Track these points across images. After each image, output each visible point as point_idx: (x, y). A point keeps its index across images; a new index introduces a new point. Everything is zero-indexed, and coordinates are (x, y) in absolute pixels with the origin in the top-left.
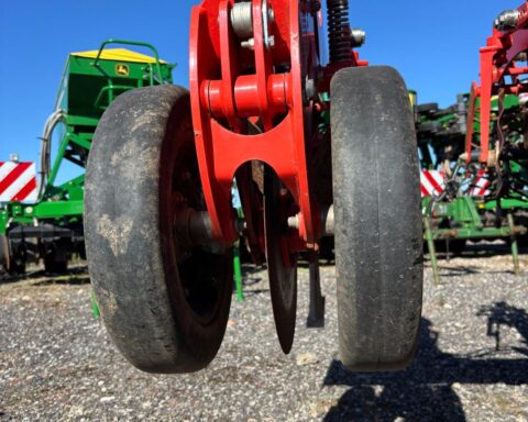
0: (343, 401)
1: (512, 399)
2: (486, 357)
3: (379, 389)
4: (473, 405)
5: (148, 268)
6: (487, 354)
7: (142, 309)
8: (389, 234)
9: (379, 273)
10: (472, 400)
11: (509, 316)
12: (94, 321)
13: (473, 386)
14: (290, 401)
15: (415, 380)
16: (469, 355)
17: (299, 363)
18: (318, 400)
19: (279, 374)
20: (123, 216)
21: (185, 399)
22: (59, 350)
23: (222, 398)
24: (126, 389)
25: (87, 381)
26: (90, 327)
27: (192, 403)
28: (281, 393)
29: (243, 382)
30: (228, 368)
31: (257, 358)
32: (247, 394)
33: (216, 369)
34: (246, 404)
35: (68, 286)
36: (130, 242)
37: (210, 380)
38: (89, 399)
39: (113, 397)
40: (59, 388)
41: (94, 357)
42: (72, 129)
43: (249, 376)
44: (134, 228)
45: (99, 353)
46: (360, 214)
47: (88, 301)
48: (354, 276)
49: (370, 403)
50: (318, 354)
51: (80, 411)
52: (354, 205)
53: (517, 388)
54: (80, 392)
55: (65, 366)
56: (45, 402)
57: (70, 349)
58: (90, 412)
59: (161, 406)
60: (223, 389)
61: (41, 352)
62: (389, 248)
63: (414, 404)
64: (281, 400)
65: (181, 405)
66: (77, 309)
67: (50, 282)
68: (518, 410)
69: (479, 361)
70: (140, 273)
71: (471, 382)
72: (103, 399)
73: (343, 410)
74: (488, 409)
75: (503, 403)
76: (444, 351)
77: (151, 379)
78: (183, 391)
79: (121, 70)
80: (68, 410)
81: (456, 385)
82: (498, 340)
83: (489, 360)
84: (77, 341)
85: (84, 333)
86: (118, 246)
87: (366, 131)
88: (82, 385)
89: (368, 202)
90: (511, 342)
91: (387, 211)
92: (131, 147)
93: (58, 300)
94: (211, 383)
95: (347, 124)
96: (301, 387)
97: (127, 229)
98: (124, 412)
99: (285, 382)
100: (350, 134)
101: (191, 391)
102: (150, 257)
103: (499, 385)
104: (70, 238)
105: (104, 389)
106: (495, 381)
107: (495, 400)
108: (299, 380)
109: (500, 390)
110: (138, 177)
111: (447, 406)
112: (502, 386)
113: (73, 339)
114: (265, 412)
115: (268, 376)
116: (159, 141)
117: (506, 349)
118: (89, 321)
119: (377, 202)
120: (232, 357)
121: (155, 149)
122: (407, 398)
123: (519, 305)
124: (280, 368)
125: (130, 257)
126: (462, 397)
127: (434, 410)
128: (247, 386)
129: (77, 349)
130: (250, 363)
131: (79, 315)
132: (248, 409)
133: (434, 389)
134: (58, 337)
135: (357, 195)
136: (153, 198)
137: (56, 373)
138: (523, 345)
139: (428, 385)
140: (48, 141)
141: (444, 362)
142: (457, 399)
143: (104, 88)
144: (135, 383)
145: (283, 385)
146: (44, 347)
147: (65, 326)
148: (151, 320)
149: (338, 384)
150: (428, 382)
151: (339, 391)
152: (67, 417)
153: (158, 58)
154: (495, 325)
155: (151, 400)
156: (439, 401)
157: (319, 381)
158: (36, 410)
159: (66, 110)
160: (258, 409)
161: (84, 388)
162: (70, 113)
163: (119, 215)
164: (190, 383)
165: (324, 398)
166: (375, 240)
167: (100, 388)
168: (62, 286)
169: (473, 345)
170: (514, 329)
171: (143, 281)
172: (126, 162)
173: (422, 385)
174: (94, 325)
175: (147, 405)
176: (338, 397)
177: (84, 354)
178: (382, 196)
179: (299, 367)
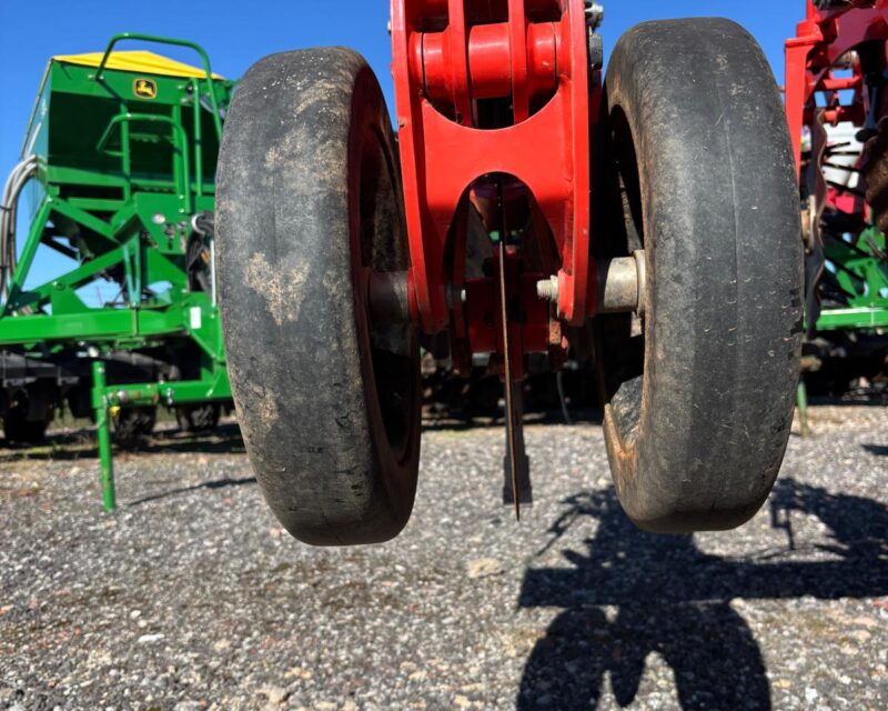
0: (555, 630)
1: (830, 620)
2: (775, 560)
3: (611, 612)
4: (768, 630)
5: (335, 346)
6: (776, 555)
7: (321, 418)
8: (755, 281)
9: (733, 349)
10: (766, 622)
11: (803, 498)
12: (107, 518)
13: (764, 603)
14: (467, 632)
15: (669, 597)
16: (748, 557)
17: (473, 574)
18: (513, 630)
19: (441, 592)
20: (292, 255)
21: (287, 636)
22: (51, 564)
23: (350, 631)
24: (181, 623)
25: (109, 612)
26: (101, 526)
27: (300, 640)
28: (449, 620)
29: (382, 607)
30: (352, 585)
31: (399, 568)
32: (392, 624)
33: (332, 587)
34: (394, 640)
35: (50, 463)
36: (304, 302)
37: (325, 605)
38: (117, 639)
39: (160, 636)
40: (61, 624)
41: (115, 574)
42: (57, 191)
43: (389, 597)
44: (311, 275)
45: (123, 567)
46: (705, 247)
47: (90, 487)
48: (692, 353)
49: (602, 633)
50: (501, 559)
51: (106, 659)
52: (695, 232)
53: (833, 604)
54: (99, 629)
55: (67, 589)
56: (41, 646)
57: (70, 562)
58: (123, 660)
59: (247, 647)
60: (349, 617)
61: (19, 567)
62: (752, 304)
63: (673, 632)
64: (450, 631)
65: (281, 644)
66: (73, 500)
67: (18, 457)
68: (841, 636)
69: (767, 565)
70: (321, 355)
71: (761, 597)
72: (143, 639)
73: (557, 644)
74: (793, 636)
75: (816, 625)
76: (708, 551)
77: (222, 606)
78: (282, 623)
79: (143, 88)
80: (85, 657)
81: (738, 603)
82: (791, 534)
83: (783, 565)
84: (81, 548)
85: (92, 537)
86: (284, 307)
87: (709, 111)
88: (103, 618)
89: (719, 227)
90: (811, 536)
91: (750, 242)
92: (298, 139)
93: (35, 485)
94: (328, 609)
95: (675, 99)
96: (482, 611)
97: (299, 278)
98: (186, 658)
99: (453, 605)
100: (681, 115)
101: (295, 622)
102: (338, 326)
103: (806, 600)
104: (54, 380)
105: (142, 623)
106: (798, 593)
107: (803, 621)
108: (476, 601)
109: (808, 607)
110: (316, 189)
111: (727, 633)
112: (810, 602)
113: (73, 546)
114: (427, 651)
115: (422, 596)
116: (344, 130)
117: (805, 548)
118: (97, 517)
119: (734, 227)
120: (356, 568)
121: (340, 144)
122: (660, 623)
123: (816, 482)
124: (439, 582)
125: (303, 326)
126: (749, 618)
127: (707, 639)
128: (390, 613)
129: (83, 563)
130: (390, 577)
131: (76, 508)
132: (398, 648)
133: (703, 609)
134: (46, 544)
135: (700, 216)
136: (341, 226)
137: (52, 600)
138: (832, 542)
139: (692, 602)
140: (12, 211)
141: (712, 568)
142: (742, 622)
143: (116, 119)
144: (195, 613)
145: (452, 609)
146: (25, 560)
147: (56, 525)
148: (336, 439)
149: (543, 606)
150: (690, 599)
151: (546, 616)
152: (84, 669)
153: (209, 71)
154: (782, 512)
155: (229, 638)
156: (713, 626)
157: (511, 602)
158: (27, 660)
159: (44, 157)
160: (416, 646)
161: (107, 622)
162: (51, 162)
163: (284, 254)
164: (291, 610)
165: (525, 627)
166: (730, 292)
167: (136, 621)
168: (40, 462)
169: (753, 543)
170: (814, 517)
171: (326, 369)
172: (292, 163)
173: (681, 604)
174: (108, 524)
175: (221, 645)
176: (546, 625)
177: (97, 569)
178: (742, 218)
179: (472, 580)
